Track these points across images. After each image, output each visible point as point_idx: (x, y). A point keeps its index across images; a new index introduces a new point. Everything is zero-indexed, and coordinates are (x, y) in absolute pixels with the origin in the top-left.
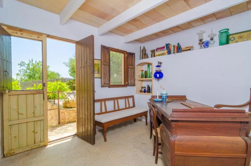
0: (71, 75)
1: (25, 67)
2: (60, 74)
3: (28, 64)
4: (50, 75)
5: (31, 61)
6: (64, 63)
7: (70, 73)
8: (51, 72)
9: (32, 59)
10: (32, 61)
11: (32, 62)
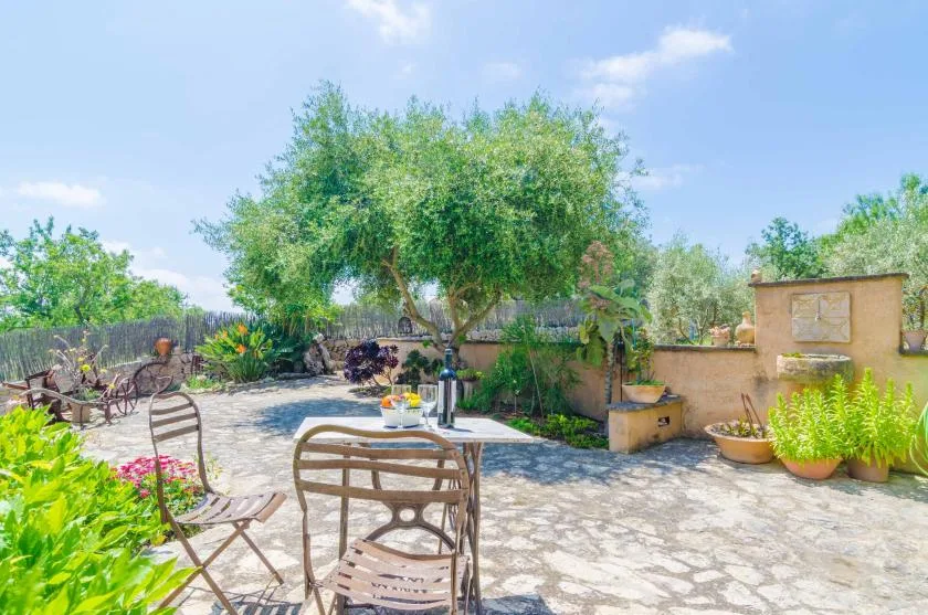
0: (239, 300)
1: (8, 257)
2: (182, 291)
3: (29, 245)
4: (136, 298)
5: (44, 226)
6: (198, 229)
7: (233, 286)
8: (138, 282)
9: (51, 219)
10: (51, 226)
11: (46, 232)
